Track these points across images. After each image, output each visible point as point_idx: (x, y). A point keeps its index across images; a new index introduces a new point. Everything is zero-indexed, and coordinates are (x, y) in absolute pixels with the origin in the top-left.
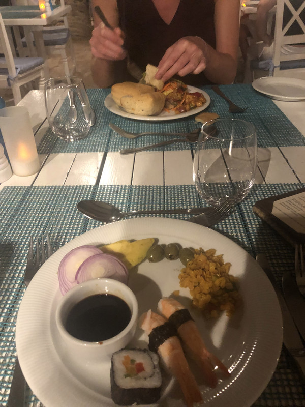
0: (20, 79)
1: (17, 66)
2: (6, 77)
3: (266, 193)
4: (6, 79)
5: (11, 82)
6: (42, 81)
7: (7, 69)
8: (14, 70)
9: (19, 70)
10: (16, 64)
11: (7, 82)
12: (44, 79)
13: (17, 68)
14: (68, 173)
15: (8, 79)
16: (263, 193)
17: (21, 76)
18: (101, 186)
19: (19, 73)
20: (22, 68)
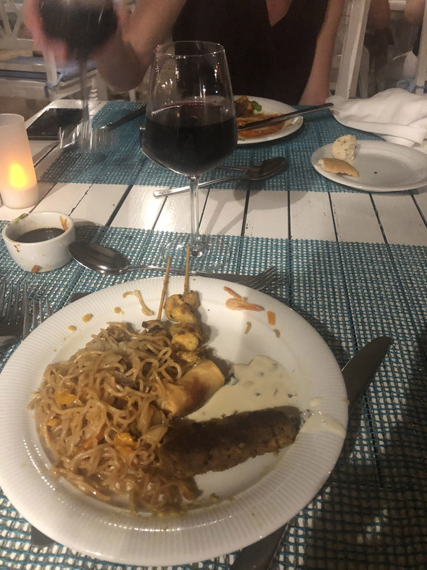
0: (63, 88)
1: (60, 70)
2: (44, 84)
3: (333, 253)
4: (43, 88)
5: (50, 91)
6: (93, 93)
7: (45, 73)
8: (55, 75)
9: (61, 76)
10: (57, 67)
11: (44, 91)
12: (96, 90)
13: (59, 73)
14: (74, 209)
15: (46, 88)
16: (328, 253)
17: (63, 84)
18: (112, 228)
19: (62, 80)
20: (66, 74)
